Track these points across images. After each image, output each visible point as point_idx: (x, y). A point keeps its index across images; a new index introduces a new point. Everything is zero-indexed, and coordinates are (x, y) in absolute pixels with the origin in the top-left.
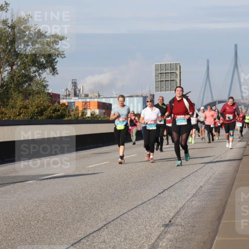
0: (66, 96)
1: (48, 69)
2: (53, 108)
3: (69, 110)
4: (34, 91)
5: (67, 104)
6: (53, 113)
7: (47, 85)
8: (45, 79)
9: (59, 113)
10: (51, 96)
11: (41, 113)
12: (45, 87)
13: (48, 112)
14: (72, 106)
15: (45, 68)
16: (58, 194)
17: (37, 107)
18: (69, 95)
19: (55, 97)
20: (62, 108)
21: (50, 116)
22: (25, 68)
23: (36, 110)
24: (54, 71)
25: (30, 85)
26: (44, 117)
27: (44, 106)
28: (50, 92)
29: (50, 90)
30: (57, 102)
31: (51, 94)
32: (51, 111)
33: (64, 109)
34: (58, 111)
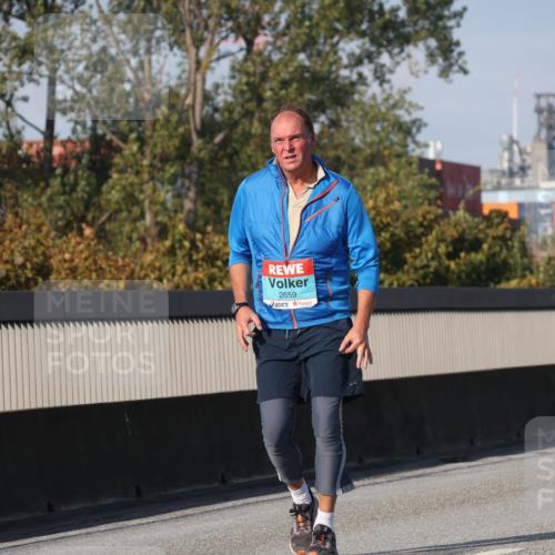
0: (511, 174)
1: (421, 45)
2: (452, 233)
4: (355, 150)
5: (513, 214)
6: (452, 256)
7: (419, 124)
9: (478, 257)
10: (438, 174)
12: (407, 130)
15: (405, 40)
18: (524, 169)
19: (456, 181)
20: (491, 232)
21: (436, 273)
22: (309, 44)
24: (447, 53)
25: (334, 123)
26: (406, 277)
27: (405, 224)
28: (431, 154)
29: (431, 143)
30: (462, 205)
31: (438, 167)
32: (442, 249)
33: (503, 238)
34: (475, 245)
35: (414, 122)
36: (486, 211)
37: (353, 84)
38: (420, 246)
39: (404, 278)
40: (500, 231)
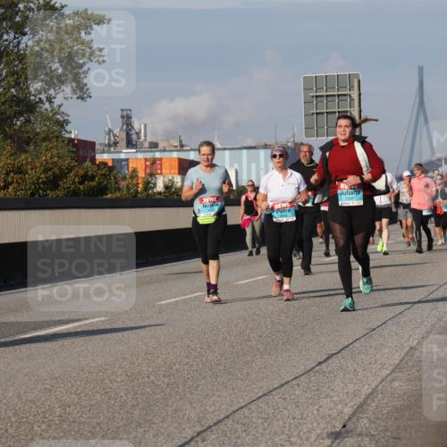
0: (110, 145)
2: (81, 172)
3: (115, 178)
4: (38, 134)
5: (110, 164)
6: (81, 183)
8: (62, 109)
9: (94, 184)
10: (76, 146)
11: (53, 183)
12: (62, 124)
13: (70, 182)
14: (122, 167)
16: (93, 365)
17: (46, 171)
18: (116, 144)
19: (84, 149)
20: (100, 172)
21: (73, 191)
23: (43, 176)
26: (60, 193)
28: (73, 137)
29: (73, 131)
30: (88, 160)
31: (76, 142)
32: (77, 180)
33: (105, 175)
34: (92, 178)
35: (64, 121)
36: (97, 162)
37: (37, 103)
38: (66, 178)
39: (59, 193)
40: (103, 172)
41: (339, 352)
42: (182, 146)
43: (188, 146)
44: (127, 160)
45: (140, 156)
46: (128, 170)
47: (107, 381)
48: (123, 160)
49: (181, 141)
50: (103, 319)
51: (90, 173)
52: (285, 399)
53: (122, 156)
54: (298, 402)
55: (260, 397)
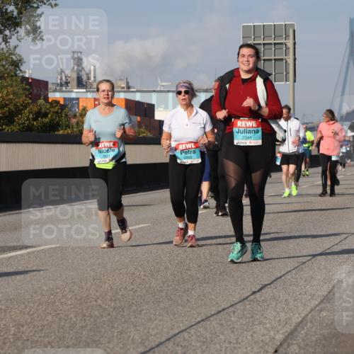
0: (61, 85)
2: (35, 109)
3: (66, 115)
5: (62, 102)
6: (34, 119)
7: (22, 62)
9: (47, 120)
10: (30, 84)
11: (9, 118)
12: (17, 64)
14: (73, 106)
15: (17, 25)
16: (45, 288)
17: (2, 107)
18: (67, 83)
19: (37, 88)
20: (53, 110)
21: (28, 126)
24: (35, 31)
26: (15, 128)
27: (15, 105)
28: (27, 76)
29: (27, 71)
30: (42, 98)
31: (30, 81)
32: (31, 116)
33: (57, 112)
34: (45, 115)
35: (19, 61)
36: (50, 101)
38: (21, 114)
40: (56, 109)
41: (272, 283)
42: (129, 87)
43: (134, 88)
44: (78, 99)
45: (90, 95)
46: (78, 108)
47: (57, 304)
48: (74, 99)
49: (128, 83)
50: (54, 246)
51: (43, 110)
52: (222, 325)
53: (73, 95)
54: (234, 328)
55: (199, 322)
